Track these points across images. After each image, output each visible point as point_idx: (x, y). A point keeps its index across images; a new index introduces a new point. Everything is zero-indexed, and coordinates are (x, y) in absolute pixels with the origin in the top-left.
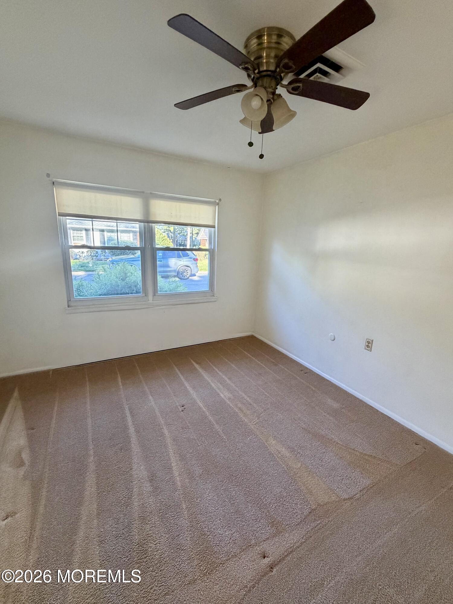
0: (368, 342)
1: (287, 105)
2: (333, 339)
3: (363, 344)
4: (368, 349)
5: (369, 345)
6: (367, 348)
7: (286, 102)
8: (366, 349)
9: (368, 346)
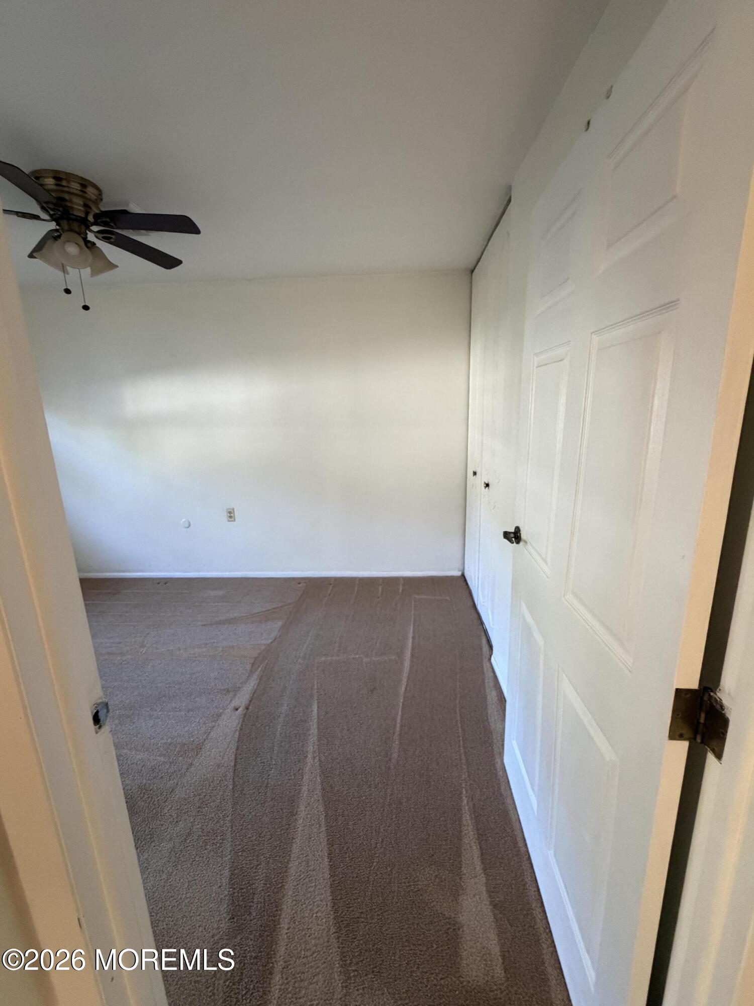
0: (230, 513)
1: (104, 255)
2: (187, 526)
3: (225, 518)
4: (232, 519)
5: (231, 515)
6: (230, 519)
7: (101, 250)
8: (229, 521)
9: (230, 517)
